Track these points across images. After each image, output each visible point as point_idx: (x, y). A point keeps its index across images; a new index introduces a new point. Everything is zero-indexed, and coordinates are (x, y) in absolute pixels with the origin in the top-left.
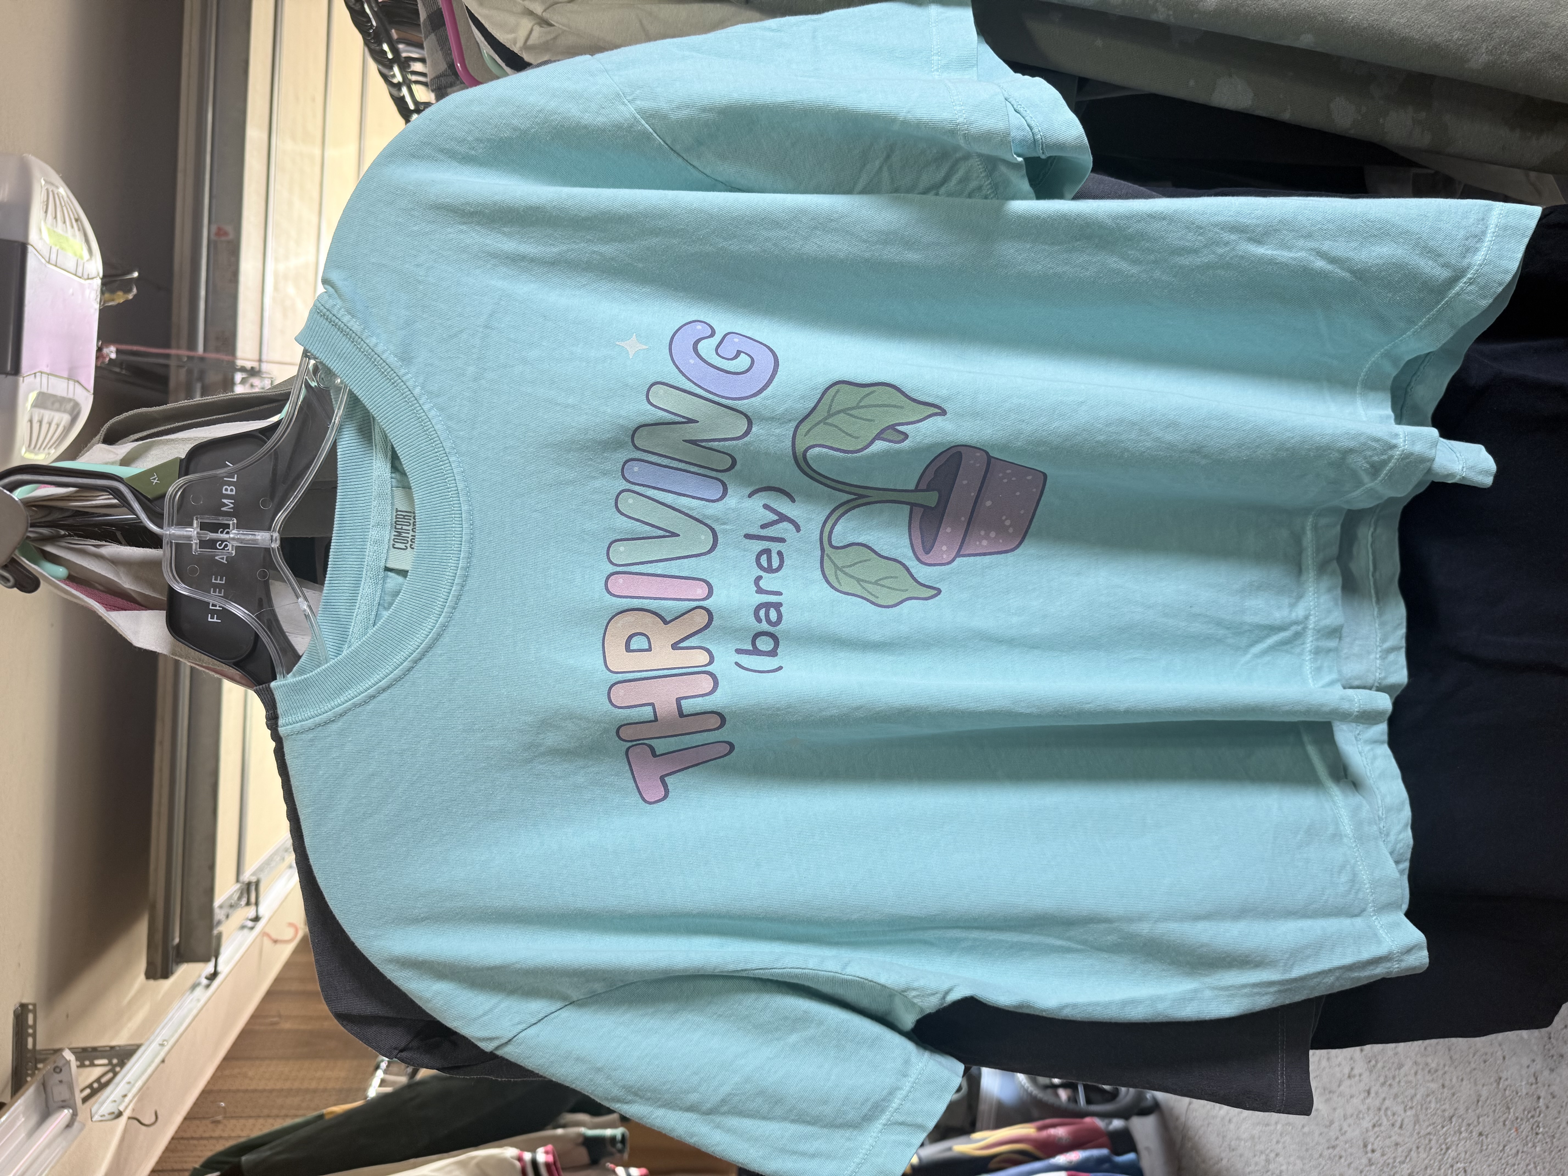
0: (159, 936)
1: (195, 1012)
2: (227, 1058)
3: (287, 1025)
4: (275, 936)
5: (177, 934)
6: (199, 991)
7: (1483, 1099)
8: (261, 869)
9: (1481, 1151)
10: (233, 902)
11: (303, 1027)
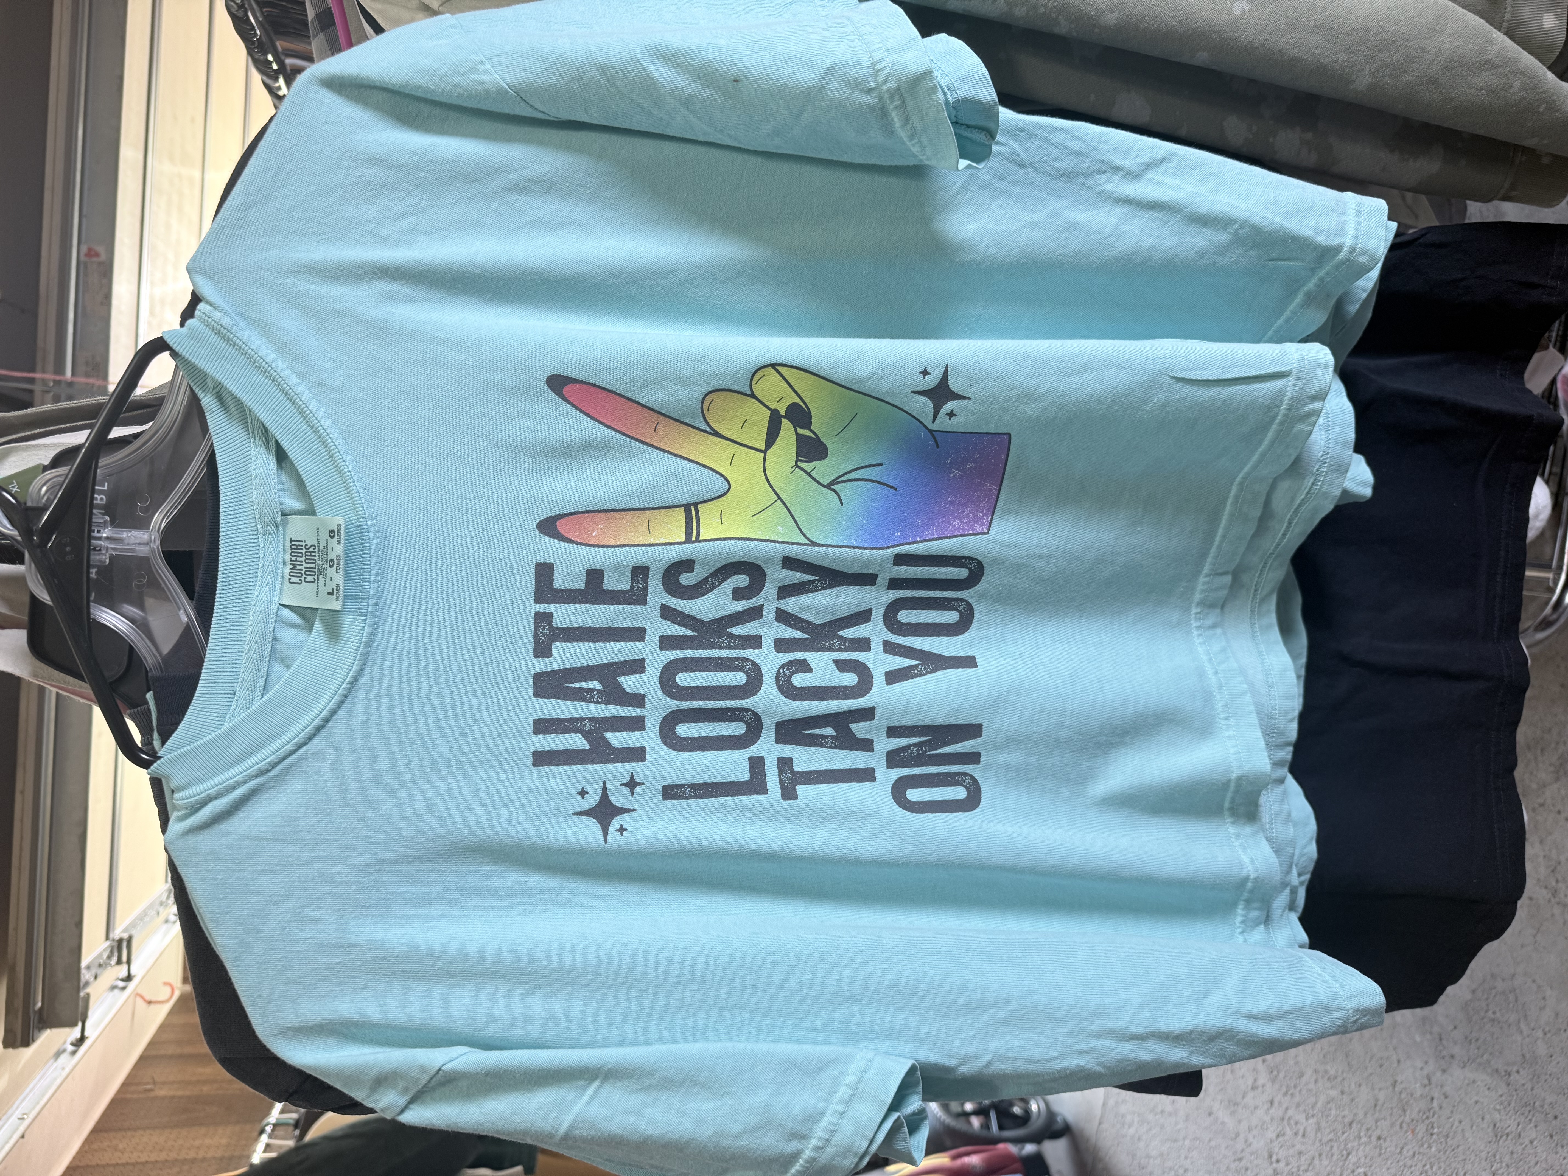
0: (19, 1002)
1: (59, 1081)
2: (96, 1131)
3: (162, 1092)
4: (148, 997)
5: (40, 998)
6: (64, 1058)
7: (1380, 1102)
8: (133, 925)
9: (1380, 1155)
10: (102, 961)
11: (180, 1093)
